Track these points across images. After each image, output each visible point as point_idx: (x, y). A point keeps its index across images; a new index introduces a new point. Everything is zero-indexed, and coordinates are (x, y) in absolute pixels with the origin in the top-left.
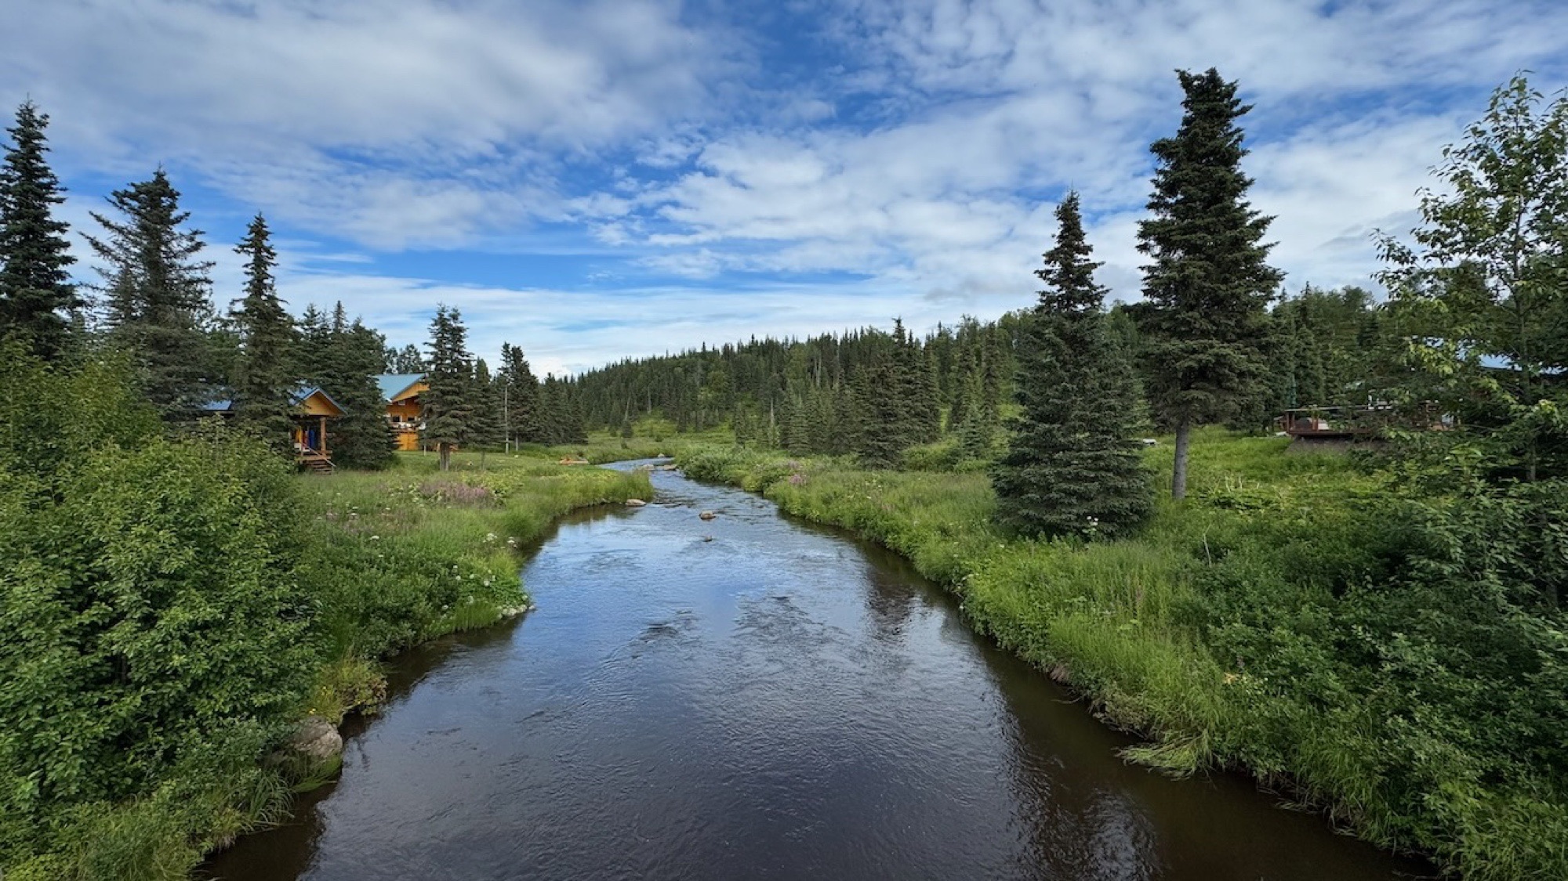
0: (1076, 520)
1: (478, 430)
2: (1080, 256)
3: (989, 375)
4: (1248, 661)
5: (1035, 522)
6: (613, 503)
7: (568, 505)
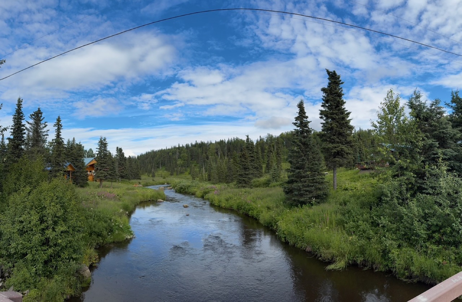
0: (309, 199)
1: (110, 175)
2: (305, 119)
3: (278, 154)
4: (354, 232)
5: (297, 201)
6: (153, 200)
7: (139, 201)
